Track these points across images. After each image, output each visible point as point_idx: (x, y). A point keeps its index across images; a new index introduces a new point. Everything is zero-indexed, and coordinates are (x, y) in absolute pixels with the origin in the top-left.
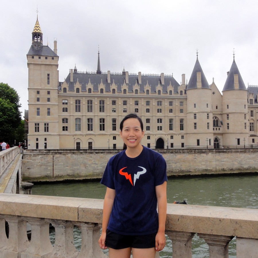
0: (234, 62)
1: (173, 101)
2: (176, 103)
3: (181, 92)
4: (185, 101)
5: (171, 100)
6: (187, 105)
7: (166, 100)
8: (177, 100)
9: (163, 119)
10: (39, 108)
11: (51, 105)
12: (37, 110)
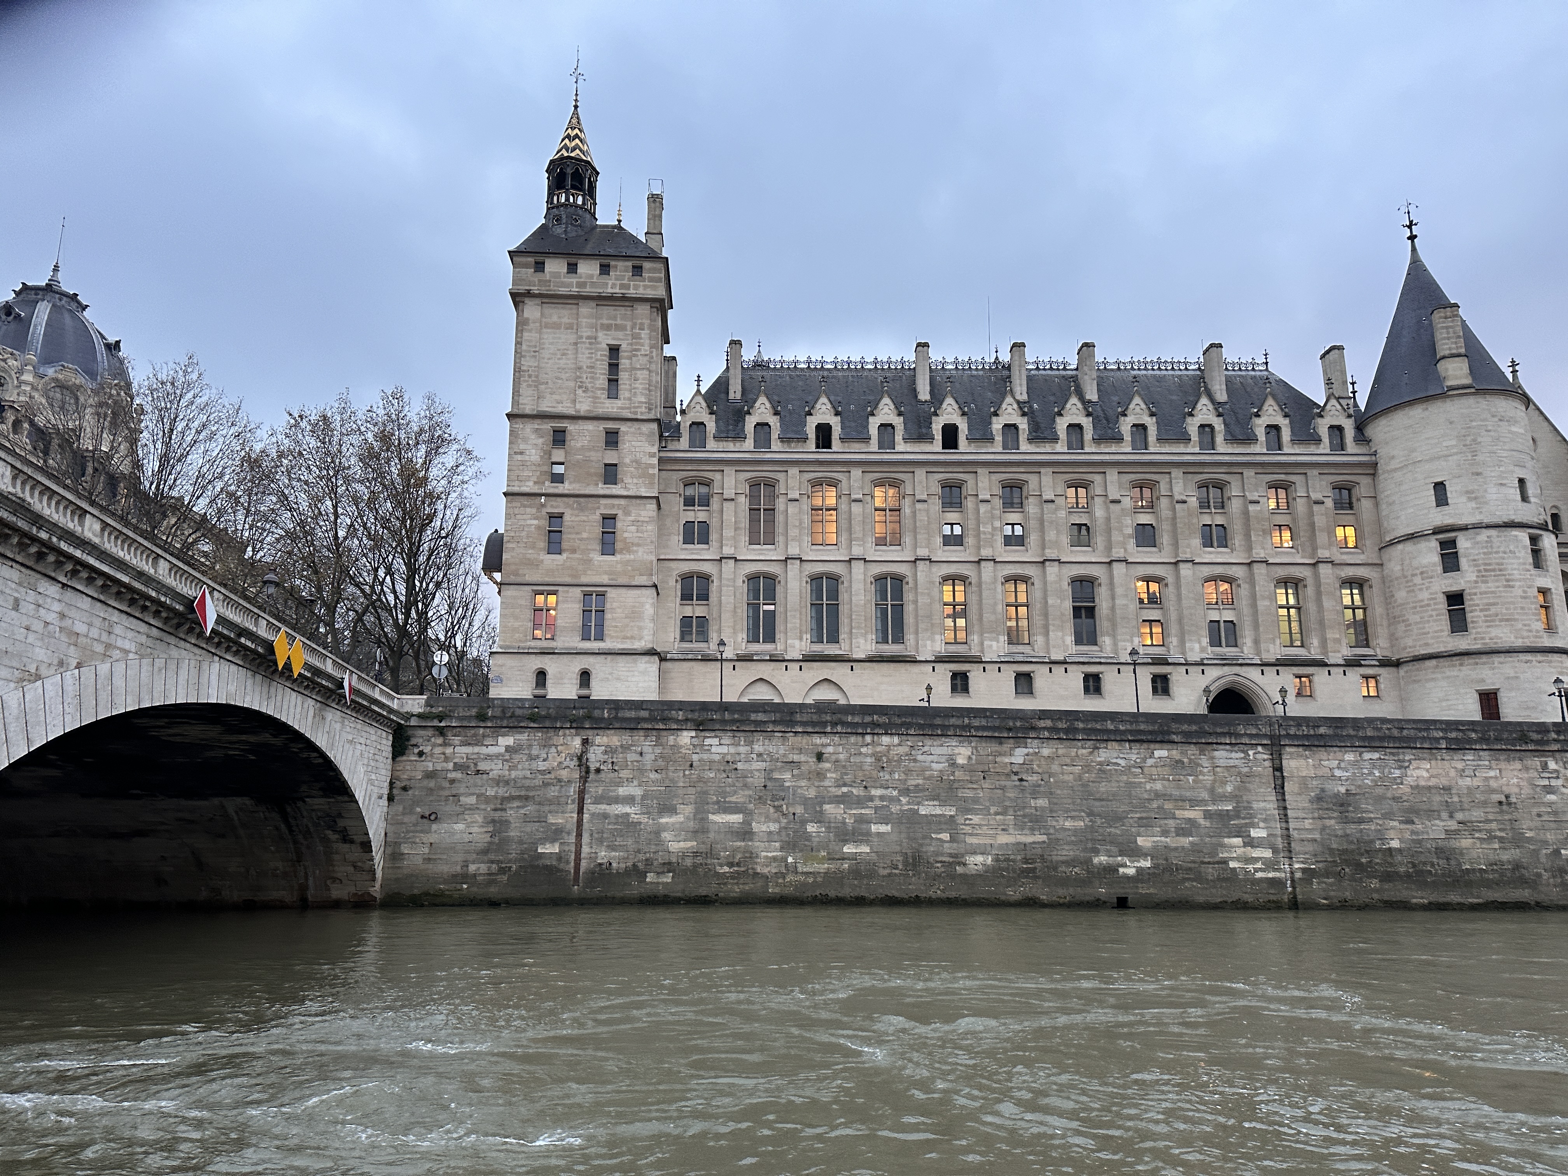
1: (1292, 478)
2: (1314, 492)
3: (1337, 430)
4: (1365, 480)
5: (1282, 477)
6: (1377, 505)
7: (1249, 473)
8: (1315, 472)
10: (560, 516)
11: (622, 502)
12: (545, 523)
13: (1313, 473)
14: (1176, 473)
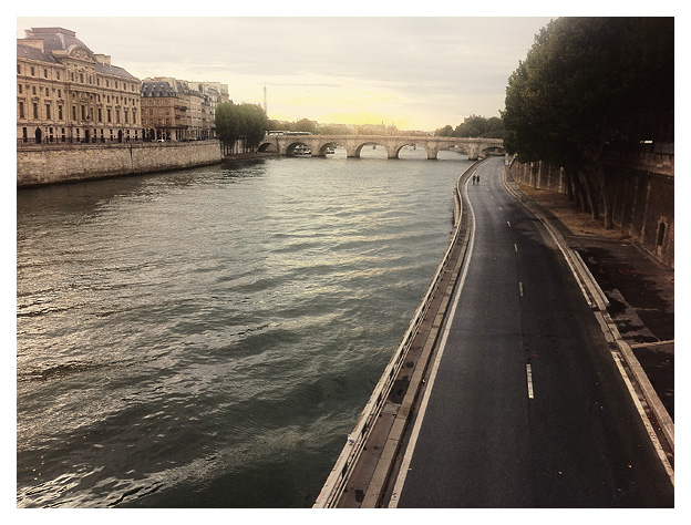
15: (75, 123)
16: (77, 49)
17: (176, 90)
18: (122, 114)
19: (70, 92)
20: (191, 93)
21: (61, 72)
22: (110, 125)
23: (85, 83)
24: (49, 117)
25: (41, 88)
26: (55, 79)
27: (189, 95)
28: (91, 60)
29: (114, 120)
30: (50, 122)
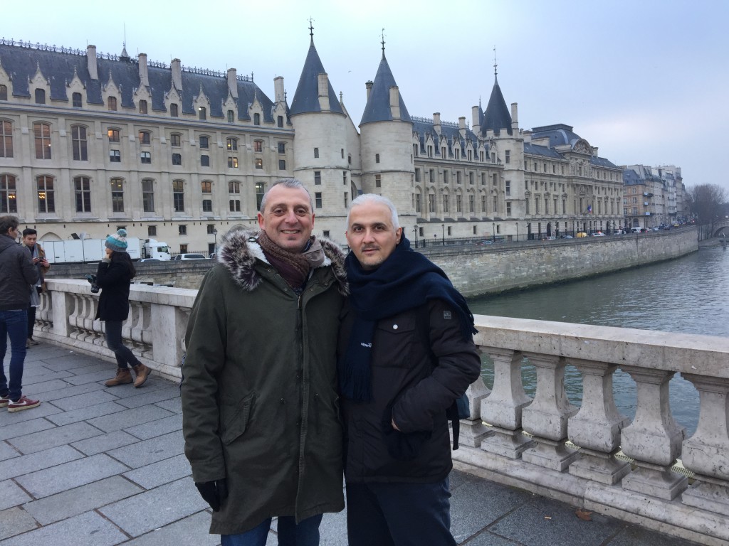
0: (384, 59)
1: (263, 138)
2: (271, 145)
3: (280, 118)
4: (289, 141)
5: (260, 138)
6: (293, 152)
7: (247, 135)
9: (242, 183)
13: (271, 137)
14: (219, 133)
15: (576, 216)
16: (577, 144)
17: (643, 176)
18: (609, 204)
19: (573, 185)
20: (653, 180)
21: (565, 167)
22: (600, 216)
23: (583, 176)
24: (556, 212)
25: (551, 184)
26: (561, 174)
27: (652, 180)
28: (587, 153)
29: (603, 211)
30: (557, 217)
